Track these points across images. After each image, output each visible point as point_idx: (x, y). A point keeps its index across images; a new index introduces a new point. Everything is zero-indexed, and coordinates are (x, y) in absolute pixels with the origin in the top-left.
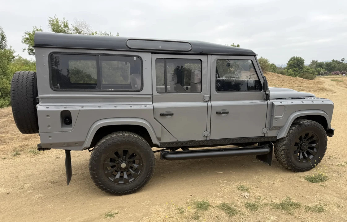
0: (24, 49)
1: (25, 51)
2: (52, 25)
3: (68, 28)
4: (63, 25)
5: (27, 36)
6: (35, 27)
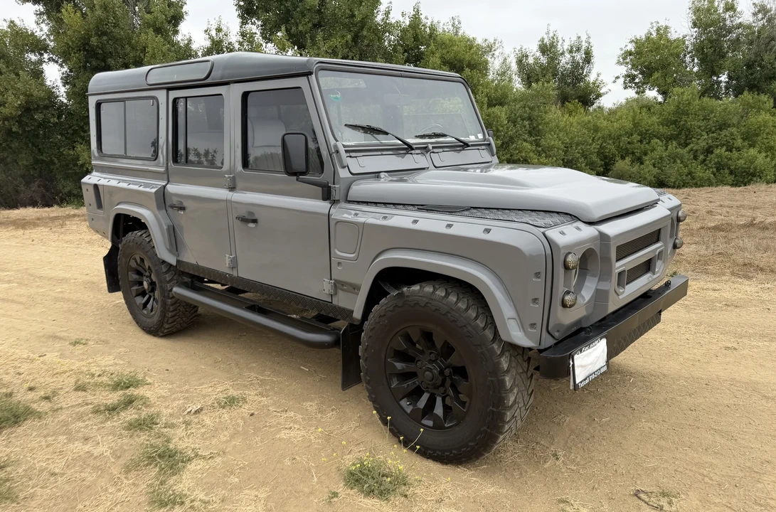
0: (618, 78)
1: (618, 81)
2: (697, 11)
3: (735, 11)
4: (722, 5)
5: (631, 47)
6: (654, 24)
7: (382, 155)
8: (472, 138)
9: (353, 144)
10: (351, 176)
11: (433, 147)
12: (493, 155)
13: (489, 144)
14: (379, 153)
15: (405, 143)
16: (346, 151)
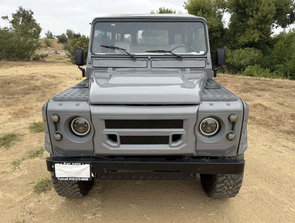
7: (117, 60)
8: (195, 53)
9: (99, 54)
10: (93, 67)
11: (151, 58)
12: (208, 64)
13: (206, 57)
14: (115, 59)
15: (130, 55)
16: (92, 57)
